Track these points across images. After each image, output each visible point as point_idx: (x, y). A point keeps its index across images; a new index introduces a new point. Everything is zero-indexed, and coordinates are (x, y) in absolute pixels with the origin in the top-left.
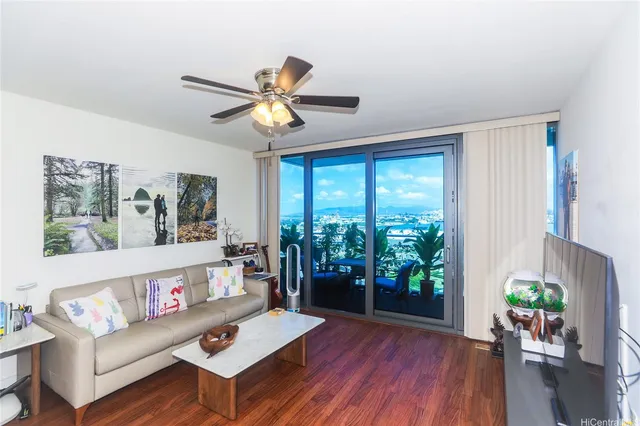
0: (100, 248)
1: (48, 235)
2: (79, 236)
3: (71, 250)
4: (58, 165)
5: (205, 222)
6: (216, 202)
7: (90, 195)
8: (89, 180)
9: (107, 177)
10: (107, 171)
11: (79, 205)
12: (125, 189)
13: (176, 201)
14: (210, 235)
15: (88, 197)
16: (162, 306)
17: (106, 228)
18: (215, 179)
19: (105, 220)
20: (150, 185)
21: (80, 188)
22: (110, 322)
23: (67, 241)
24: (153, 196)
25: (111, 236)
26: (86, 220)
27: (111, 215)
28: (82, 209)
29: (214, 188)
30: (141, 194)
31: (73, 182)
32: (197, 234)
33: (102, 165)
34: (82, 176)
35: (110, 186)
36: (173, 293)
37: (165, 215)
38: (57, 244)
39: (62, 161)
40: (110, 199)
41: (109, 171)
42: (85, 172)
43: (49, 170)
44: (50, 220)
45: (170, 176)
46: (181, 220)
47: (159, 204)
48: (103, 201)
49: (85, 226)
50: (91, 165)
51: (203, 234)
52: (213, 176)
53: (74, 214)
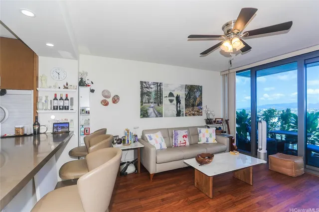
0: (157, 116)
1: (141, 110)
2: (151, 111)
3: (148, 116)
4: (144, 84)
5: (197, 107)
6: (202, 98)
7: (154, 95)
8: (153, 89)
9: (159, 88)
10: (159, 85)
11: (150, 99)
12: (165, 93)
13: (184, 97)
14: (199, 113)
15: (153, 95)
16: (179, 142)
17: (159, 108)
18: (201, 87)
19: (158, 105)
20: (174, 91)
21: (150, 93)
22: (161, 144)
23: (147, 113)
24: (175, 96)
25: (160, 112)
26: (152, 105)
27: (160, 103)
28: (151, 101)
29: (201, 91)
30: (171, 95)
31: (148, 90)
32: (193, 113)
33: (157, 83)
34: (151, 88)
35: (160, 91)
36: (183, 137)
37: (180, 103)
38: (144, 114)
39: (145, 82)
40: (160, 97)
41: (160, 86)
42: (152, 86)
43: (142, 86)
44: (142, 105)
45: (182, 86)
46: (187, 106)
47: (178, 98)
48: (158, 98)
49: (152, 107)
50: (154, 84)
51: (196, 113)
52: (200, 85)
53: (149, 102)
